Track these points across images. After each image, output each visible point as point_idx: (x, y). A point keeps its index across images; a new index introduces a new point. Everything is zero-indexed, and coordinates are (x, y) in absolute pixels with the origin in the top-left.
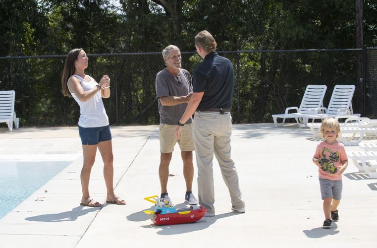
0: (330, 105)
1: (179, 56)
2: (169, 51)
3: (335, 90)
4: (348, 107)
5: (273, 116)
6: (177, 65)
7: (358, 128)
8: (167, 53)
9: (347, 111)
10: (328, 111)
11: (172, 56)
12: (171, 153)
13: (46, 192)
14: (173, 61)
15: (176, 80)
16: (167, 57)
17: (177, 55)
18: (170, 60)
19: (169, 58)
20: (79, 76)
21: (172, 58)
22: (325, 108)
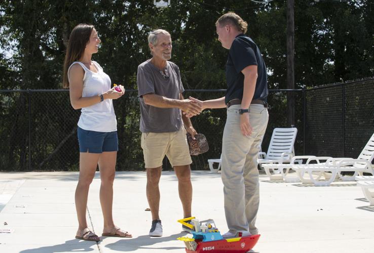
0: (269, 150)
1: (170, 44)
2: (158, 36)
3: (274, 133)
4: (290, 151)
5: (209, 160)
6: (166, 55)
8: (155, 38)
9: (289, 155)
10: (267, 156)
11: (161, 43)
14: (162, 49)
15: (163, 74)
16: (155, 43)
17: (167, 43)
18: (157, 47)
19: (155, 46)
20: (84, 63)
21: (161, 45)
22: (264, 153)
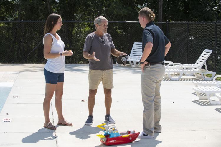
7: (177, 70)
12: (96, 90)
13: (7, 114)
20: (53, 34)
